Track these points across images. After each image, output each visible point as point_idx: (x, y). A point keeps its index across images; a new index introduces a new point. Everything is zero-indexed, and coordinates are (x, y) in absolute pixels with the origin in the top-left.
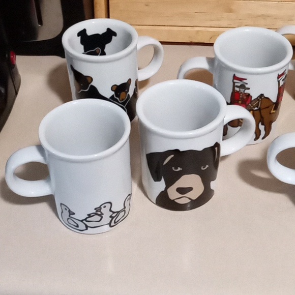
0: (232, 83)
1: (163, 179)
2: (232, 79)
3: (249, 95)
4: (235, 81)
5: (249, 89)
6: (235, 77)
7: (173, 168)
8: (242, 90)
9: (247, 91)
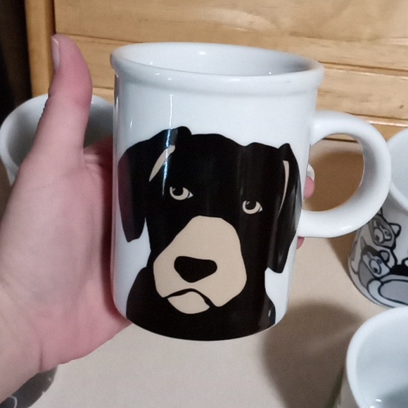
7: (172, 190)
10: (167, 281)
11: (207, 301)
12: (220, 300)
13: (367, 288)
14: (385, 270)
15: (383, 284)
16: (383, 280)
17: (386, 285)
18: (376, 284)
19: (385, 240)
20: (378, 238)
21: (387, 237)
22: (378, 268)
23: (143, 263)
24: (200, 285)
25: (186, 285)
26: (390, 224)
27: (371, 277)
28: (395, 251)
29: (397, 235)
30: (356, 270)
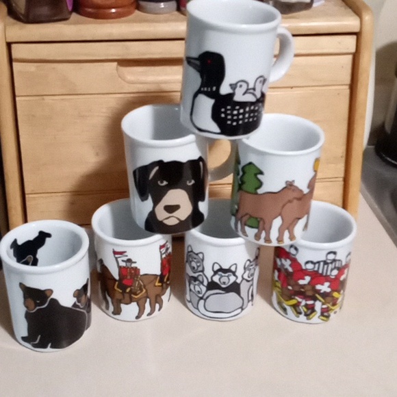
0: (114, 259)
1: (150, 198)
2: (113, 254)
3: (136, 268)
4: (117, 256)
5: (135, 262)
6: (115, 253)
7: (159, 182)
8: (128, 264)
9: (133, 265)
10: (161, 215)
11: (178, 219)
12: (183, 218)
13: (198, 309)
14: (204, 289)
15: (205, 300)
16: (205, 297)
17: (207, 300)
18: (202, 302)
19: (198, 267)
20: (194, 268)
21: (198, 264)
22: (200, 290)
23: (150, 209)
24: (174, 214)
25: (169, 215)
26: (197, 254)
27: (198, 299)
28: (205, 272)
29: (203, 260)
30: (189, 300)
